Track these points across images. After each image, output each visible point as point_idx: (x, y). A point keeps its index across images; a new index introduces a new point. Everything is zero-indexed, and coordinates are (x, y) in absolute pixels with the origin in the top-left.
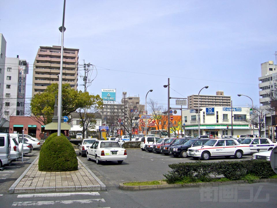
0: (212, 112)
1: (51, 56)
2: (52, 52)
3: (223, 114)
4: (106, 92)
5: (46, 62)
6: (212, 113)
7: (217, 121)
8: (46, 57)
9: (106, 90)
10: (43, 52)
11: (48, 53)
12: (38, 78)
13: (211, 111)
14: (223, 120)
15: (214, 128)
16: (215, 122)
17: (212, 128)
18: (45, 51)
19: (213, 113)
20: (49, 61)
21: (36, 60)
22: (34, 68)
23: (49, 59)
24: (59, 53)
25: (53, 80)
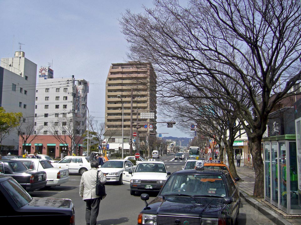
1: (122, 73)
2: (124, 68)
5: (118, 79)
8: (118, 74)
10: (115, 69)
11: (120, 69)
12: (110, 95)
18: (117, 68)
20: (121, 78)
21: (108, 78)
22: (106, 86)
23: (120, 76)
24: (131, 68)
25: (125, 97)
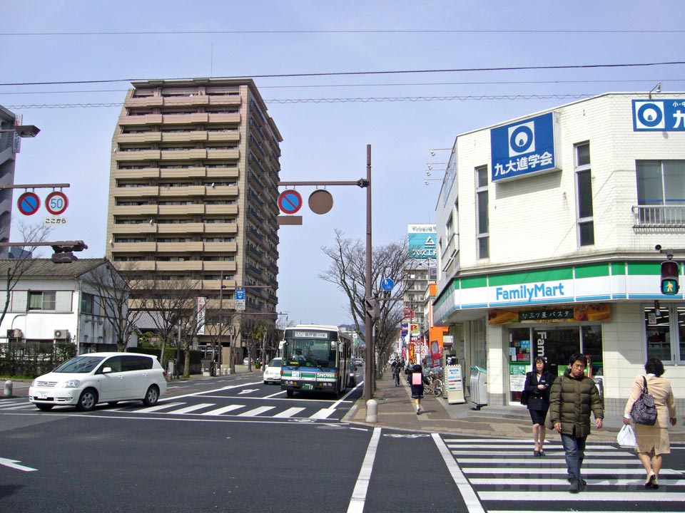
0: (539, 151)
1: (163, 110)
2: (168, 95)
3: (640, 163)
4: (422, 232)
5: (150, 128)
6: (534, 160)
7: (587, 235)
8: (151, 113)
9: (422, 226)
10: (141, 98)
11: (156, 99)
12: (124, 179)
13: (532, 148)
14: (643, 215)
15: (557, 297)
16: (570, 245)
17: (540, 298)
18: (148, 96)
19: (546, 159)
20: (158, 125)
21: (120, 126)
22: (112, 150)
23: (155, 118)
24: (192, 95)
25: (171, 185)
